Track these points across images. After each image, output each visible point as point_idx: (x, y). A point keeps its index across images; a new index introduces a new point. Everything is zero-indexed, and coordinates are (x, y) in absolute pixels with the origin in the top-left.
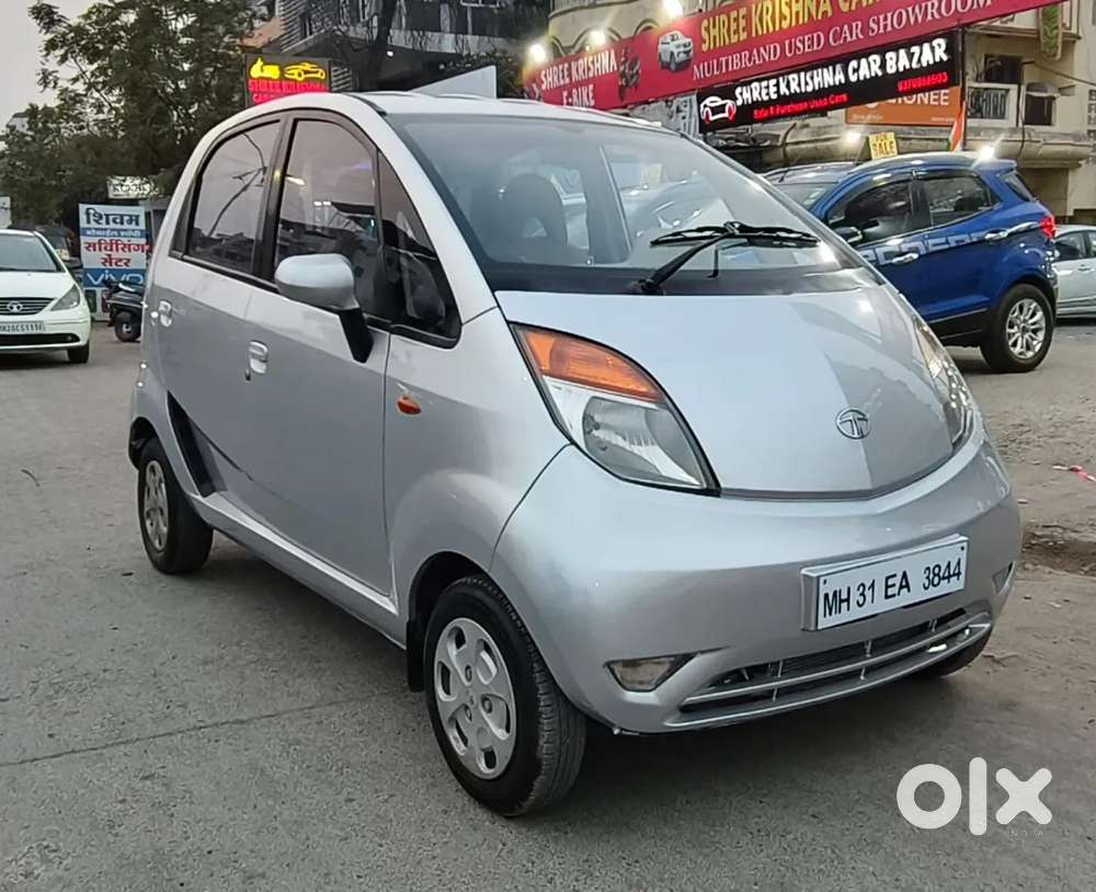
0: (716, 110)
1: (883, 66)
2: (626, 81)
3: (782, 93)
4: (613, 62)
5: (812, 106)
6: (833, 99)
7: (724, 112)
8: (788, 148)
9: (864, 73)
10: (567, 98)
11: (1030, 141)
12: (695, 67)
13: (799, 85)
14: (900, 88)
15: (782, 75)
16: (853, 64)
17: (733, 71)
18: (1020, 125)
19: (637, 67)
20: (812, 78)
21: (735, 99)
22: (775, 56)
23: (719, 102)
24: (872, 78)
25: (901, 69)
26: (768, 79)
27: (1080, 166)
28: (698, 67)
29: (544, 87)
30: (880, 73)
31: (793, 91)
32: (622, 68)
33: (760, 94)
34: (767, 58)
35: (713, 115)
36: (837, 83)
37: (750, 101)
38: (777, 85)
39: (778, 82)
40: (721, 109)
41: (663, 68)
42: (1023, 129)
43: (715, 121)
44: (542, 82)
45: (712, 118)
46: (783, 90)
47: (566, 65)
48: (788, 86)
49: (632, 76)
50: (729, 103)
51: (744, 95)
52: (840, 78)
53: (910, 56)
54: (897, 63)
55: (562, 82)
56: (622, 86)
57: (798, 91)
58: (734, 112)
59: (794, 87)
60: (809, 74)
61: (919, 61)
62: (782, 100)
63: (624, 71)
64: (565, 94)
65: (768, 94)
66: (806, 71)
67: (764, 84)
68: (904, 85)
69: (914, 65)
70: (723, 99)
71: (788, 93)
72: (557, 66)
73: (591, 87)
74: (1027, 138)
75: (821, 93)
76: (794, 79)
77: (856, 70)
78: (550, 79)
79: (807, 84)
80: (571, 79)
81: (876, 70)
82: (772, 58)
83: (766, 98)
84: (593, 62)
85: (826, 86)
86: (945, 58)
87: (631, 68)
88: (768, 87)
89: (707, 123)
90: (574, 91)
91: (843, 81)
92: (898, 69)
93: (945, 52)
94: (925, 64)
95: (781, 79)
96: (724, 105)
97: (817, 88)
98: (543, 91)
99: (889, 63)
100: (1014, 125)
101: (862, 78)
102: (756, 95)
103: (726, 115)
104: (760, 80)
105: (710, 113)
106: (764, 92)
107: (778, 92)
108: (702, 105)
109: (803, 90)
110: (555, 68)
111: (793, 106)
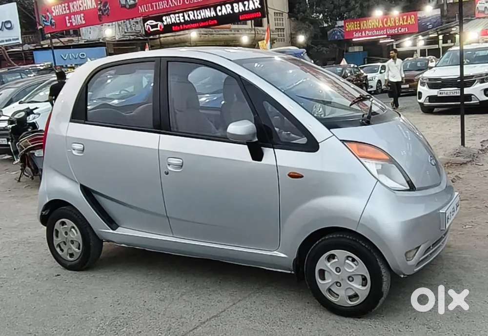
0: (153, 27)
1: (232, 9)
2: (102, 13)
3: (186, 19)
4: (94, 4)
5: (201, 25)
6: (211, 22)
7: (157, 27)
8: (161, 39)
9: (224, 11)
10: (69, 20)
11: (258, 34)
12: (140, 7)
13: (194, 16)
14: (241, 18)
15: (185, 11)
16: (219, 8)
17: (159, 9)
18: (253, 27)
19: (107, 6)
20: (200, 13)
21: (163, 21)
22: (180, 3)
23: (155, 23)
24: (228, 14)
25: (241, 11)
26: (178, 13)
27: (274, 43)
28: (141, 7)
29: (54, 14)
30: (231, 12)
31: (191, 19)
32: (99, 7)
33: (175, 20)
34: (176, 4)
35: (152, 28)
36: (212, 16)
37: (171, 23)
38: (184, 16)
39: (184, 14)
40: (156, 26)
41: (122, 7)
42: (255, 29)
43: (154, 31)
44: (53, 12)
45: (151, 30)
46: (187, 18)
47: (66, 4)
48: (189, 16)
49: (105, 11)
50: (160, 23)
51: (167, 20)
52: (213, 13)
53: (244, 6)
54: (239, 8)
55: (65, 12)
56: (100, 15)
57: (194, 18)
58: (163, 27)
59: (192, 17)
60: (198, 12)
61: (248, 7)
62: (186, 22)
63: (100, 8)
64: (67, 18)
65: (179, 20)
66: (197, 10)
67: (177, 15)
68: (242, 17)
69: (247, 9)
70: (156, 21)
71: (189, 20)
72: (61, 4)
73: (82, 15)
74: (256, 32)
75: (205, 20)
76: (191, 14)
77: (220, 11)
78: (57, 11)
79: (198, 16)
80: (70, 11)
81: (229, 10)
82: (179, 4)
83: (178, 22)
84: (82, 3)
85: (207, 17)
86: (260, 7)
87: (105, 6)
88: (179, 17)
89: (149, 32)
90: (72, 16)
91: (215, 15)
92: (239, 10)
93: (259, 4)
94: (251, 9)
95: (185, 13)
96: (157, 25)
97: (203, 18)
98: (54, 16)
99: (235, 8)
100: (251, 27)
101: (223, 14)
102: (173, 20)
103: (159, 29)
104: (174, 14)
105: (150, 28)
106: (177, 19)
107: (184, 19)
108: (146, 24)
109: (196, 18)
110: (60, 6)
111: (191, 25)
